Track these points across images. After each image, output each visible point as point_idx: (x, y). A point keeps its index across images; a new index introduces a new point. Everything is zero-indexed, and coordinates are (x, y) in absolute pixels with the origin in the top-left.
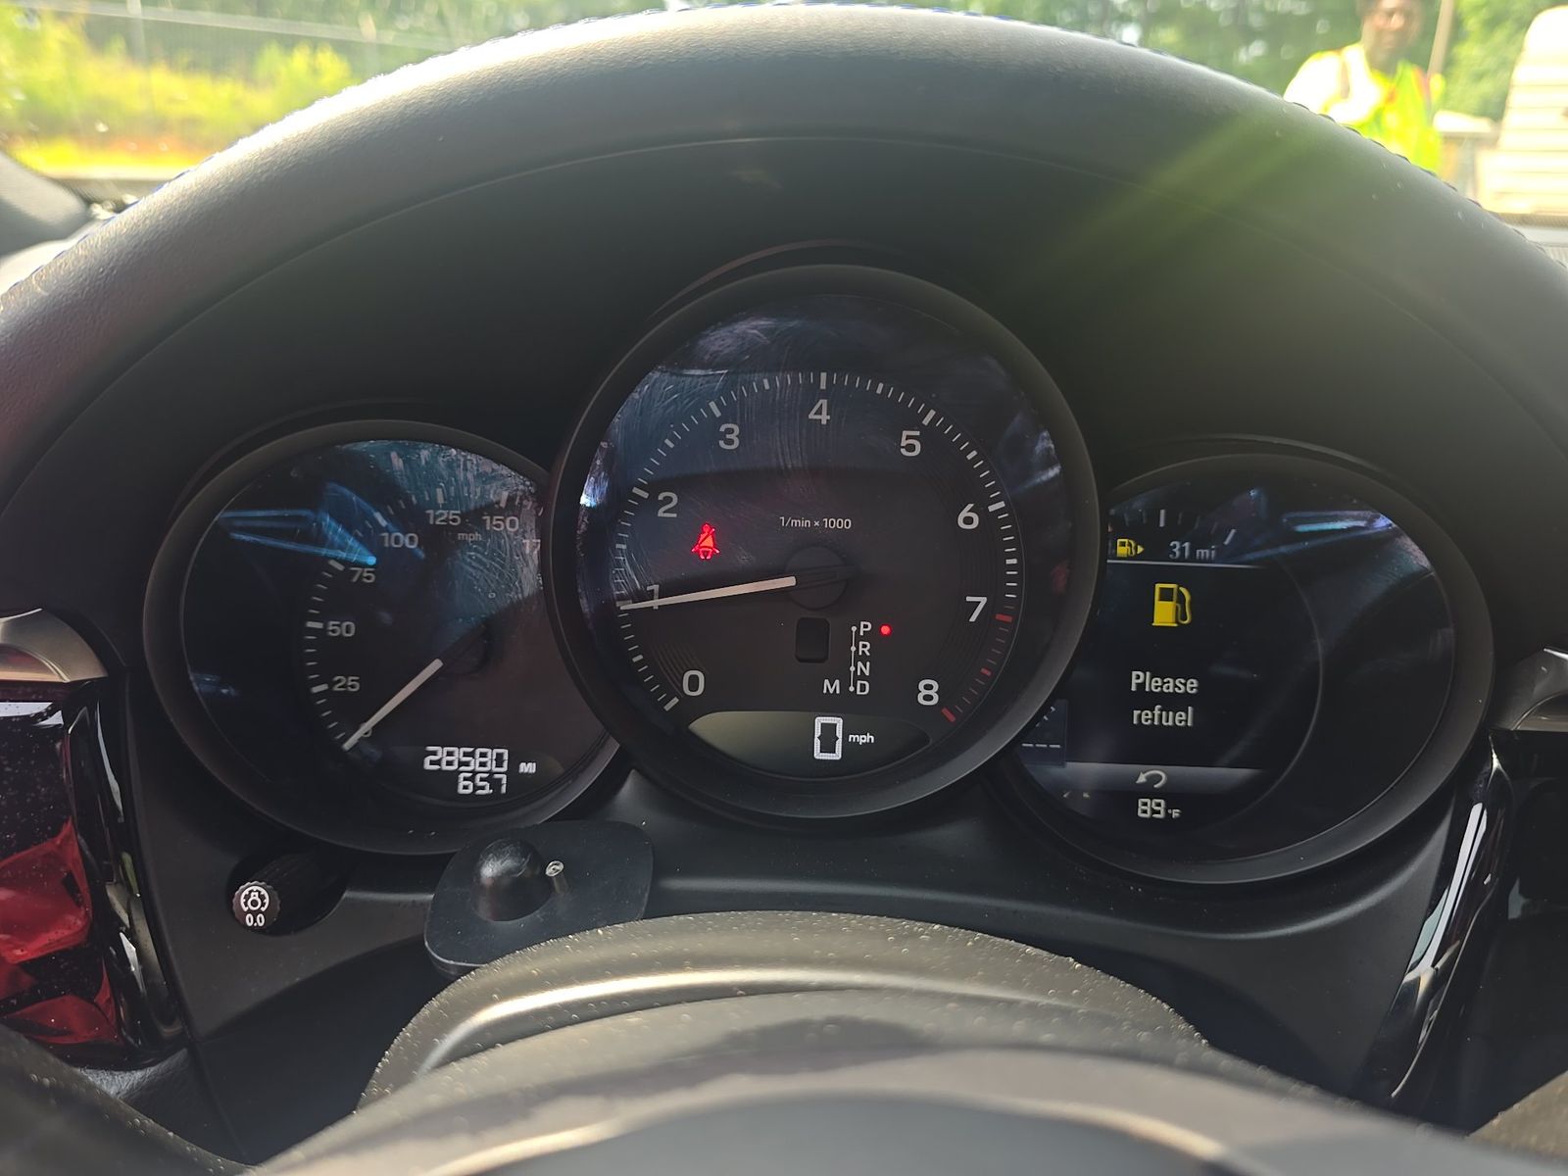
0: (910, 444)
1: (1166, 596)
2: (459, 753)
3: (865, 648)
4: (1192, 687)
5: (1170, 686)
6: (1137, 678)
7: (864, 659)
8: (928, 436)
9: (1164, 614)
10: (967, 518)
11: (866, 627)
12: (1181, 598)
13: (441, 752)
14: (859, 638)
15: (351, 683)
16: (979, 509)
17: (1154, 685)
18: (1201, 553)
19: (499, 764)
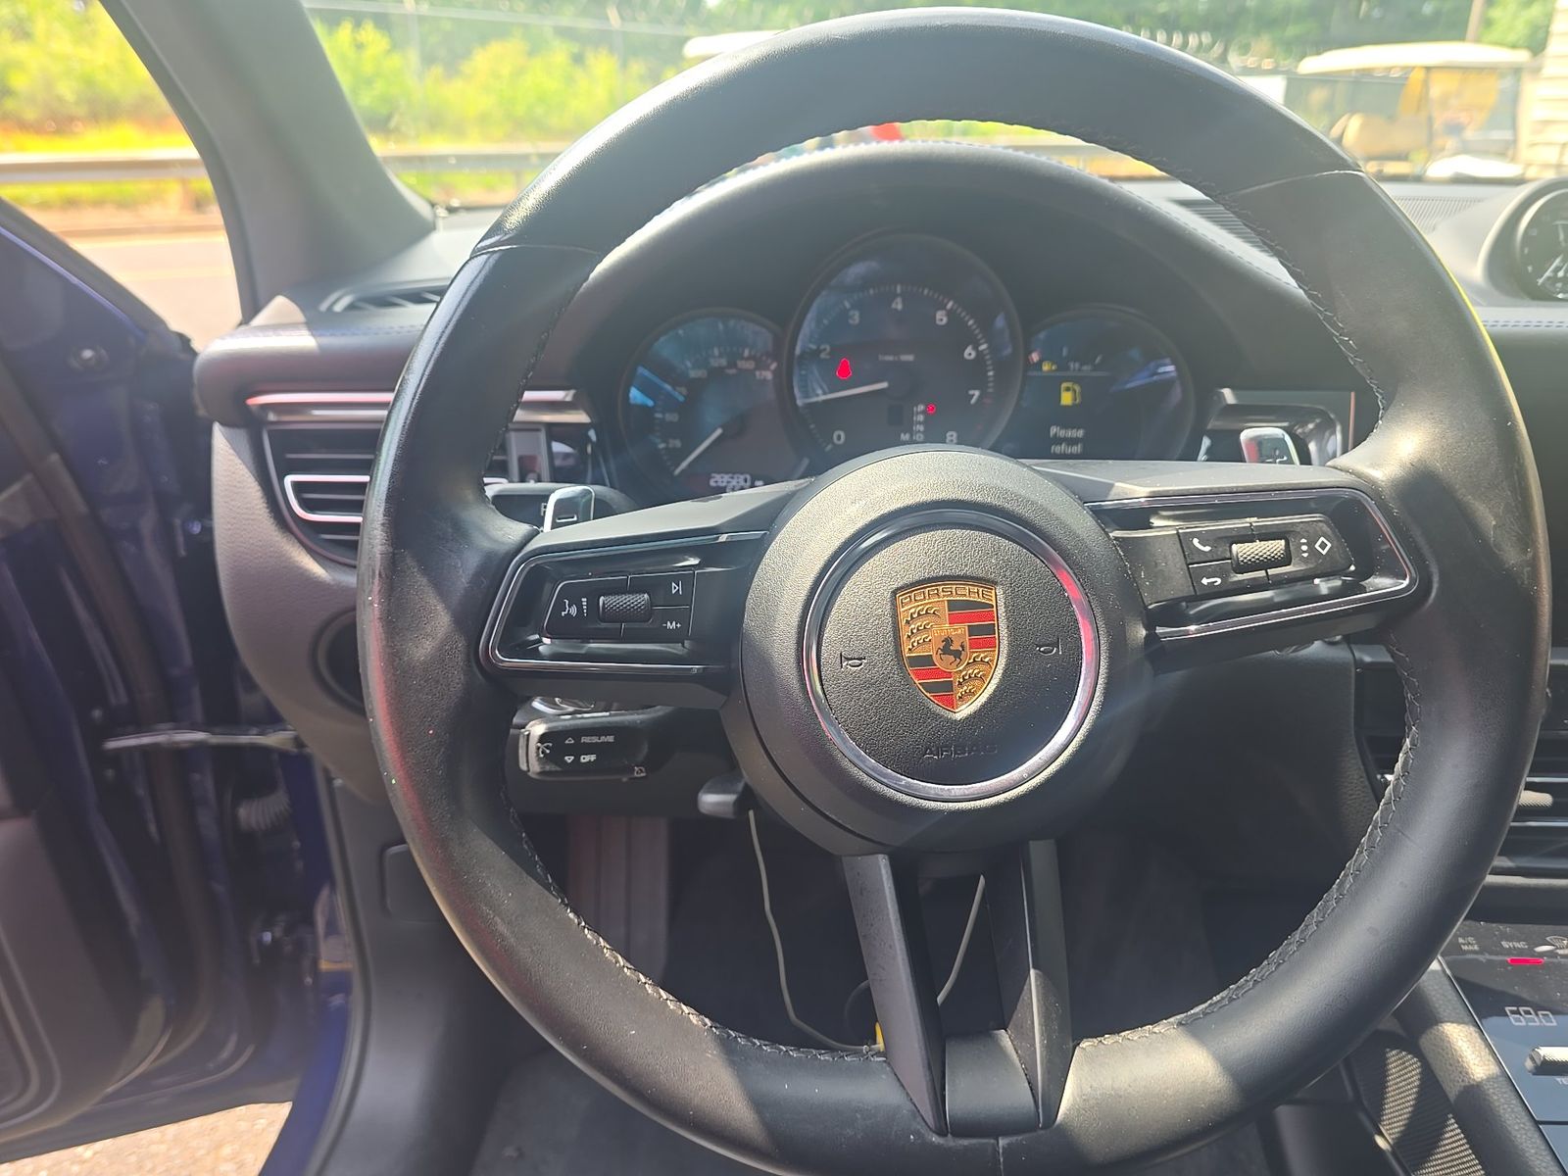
0: (941, 318)
1: (1068, 389)
2: (726, 477)
3: (921, 418)
4: (1080, 433)
5: (1071, 433)
6: (1054, 430)
7: (920, 423)
8: (950, 313)
9: (1067, 399)
10: (969, 353)
11: (921, 407)
12: (1075, 391)
13: (718, 477)
14: (918, 413)
15: (678, 443)
16: (976, 348)
17: (1062, 433)
18: (1085, 368)
19: (746, 481)
